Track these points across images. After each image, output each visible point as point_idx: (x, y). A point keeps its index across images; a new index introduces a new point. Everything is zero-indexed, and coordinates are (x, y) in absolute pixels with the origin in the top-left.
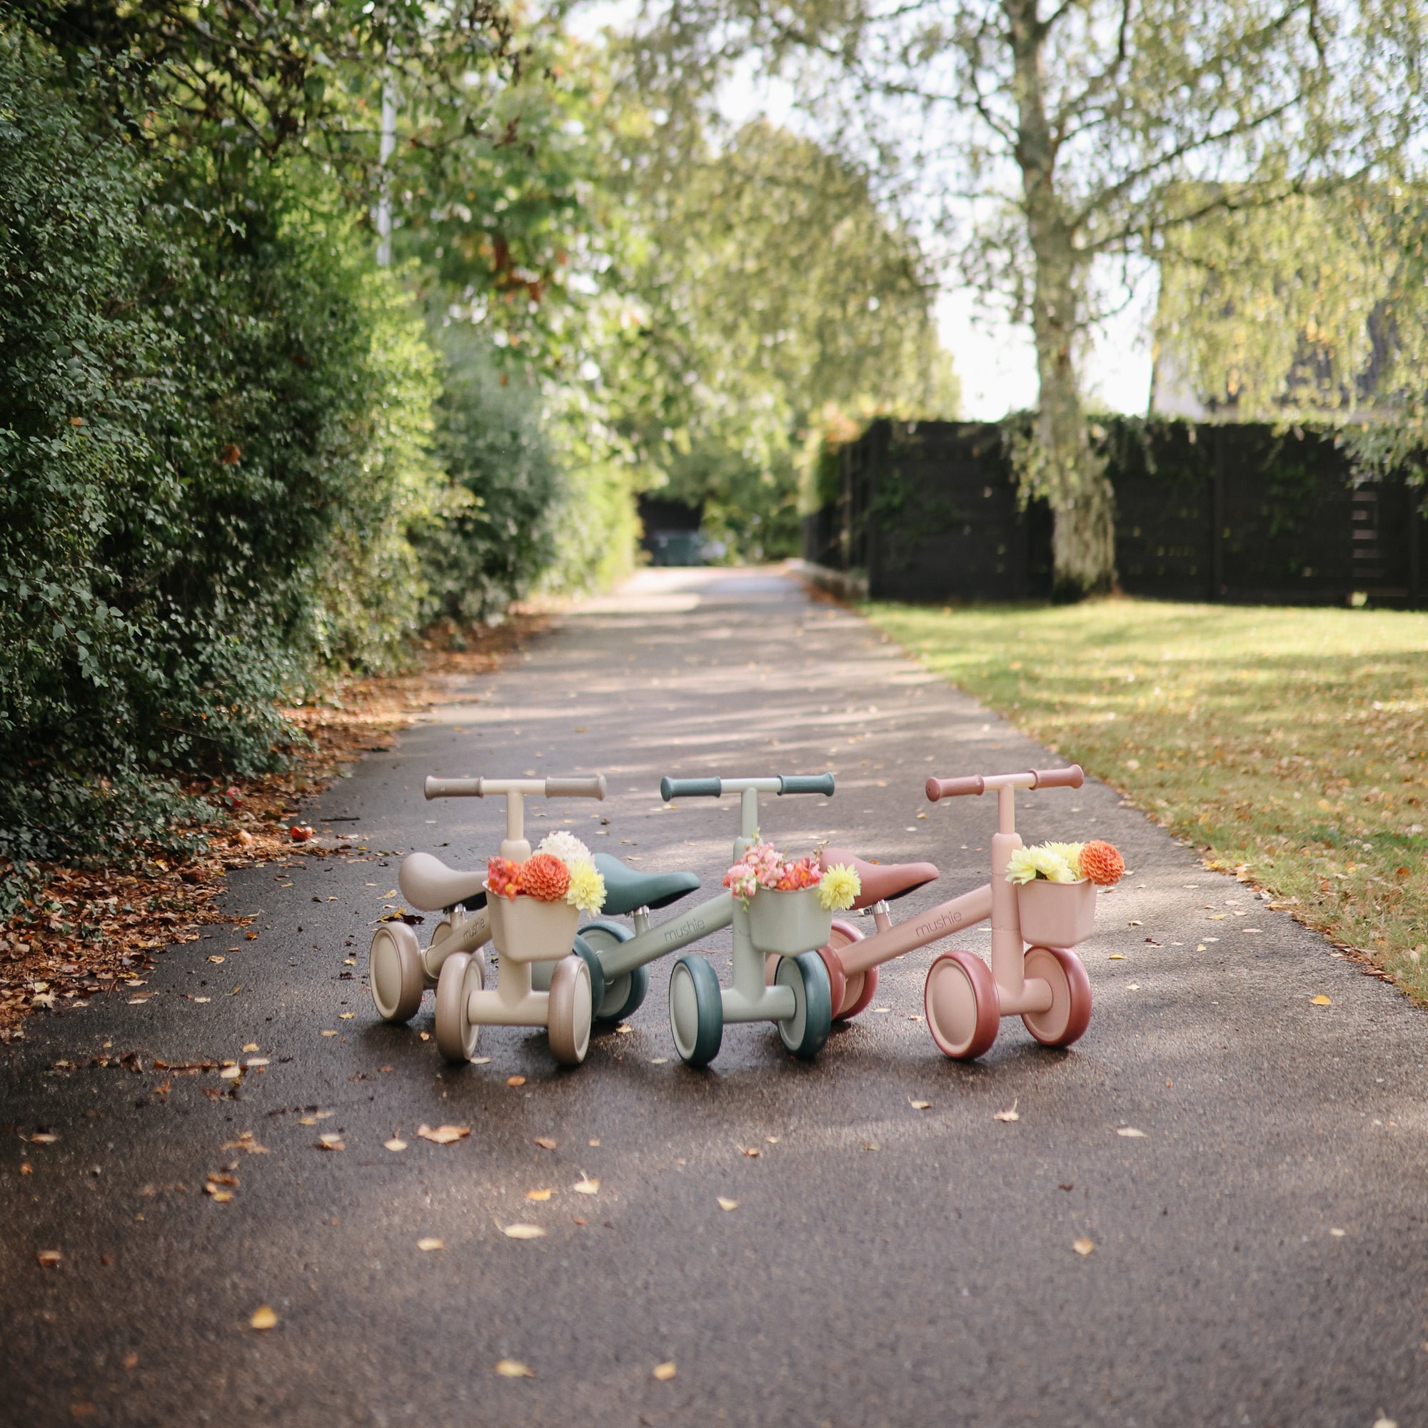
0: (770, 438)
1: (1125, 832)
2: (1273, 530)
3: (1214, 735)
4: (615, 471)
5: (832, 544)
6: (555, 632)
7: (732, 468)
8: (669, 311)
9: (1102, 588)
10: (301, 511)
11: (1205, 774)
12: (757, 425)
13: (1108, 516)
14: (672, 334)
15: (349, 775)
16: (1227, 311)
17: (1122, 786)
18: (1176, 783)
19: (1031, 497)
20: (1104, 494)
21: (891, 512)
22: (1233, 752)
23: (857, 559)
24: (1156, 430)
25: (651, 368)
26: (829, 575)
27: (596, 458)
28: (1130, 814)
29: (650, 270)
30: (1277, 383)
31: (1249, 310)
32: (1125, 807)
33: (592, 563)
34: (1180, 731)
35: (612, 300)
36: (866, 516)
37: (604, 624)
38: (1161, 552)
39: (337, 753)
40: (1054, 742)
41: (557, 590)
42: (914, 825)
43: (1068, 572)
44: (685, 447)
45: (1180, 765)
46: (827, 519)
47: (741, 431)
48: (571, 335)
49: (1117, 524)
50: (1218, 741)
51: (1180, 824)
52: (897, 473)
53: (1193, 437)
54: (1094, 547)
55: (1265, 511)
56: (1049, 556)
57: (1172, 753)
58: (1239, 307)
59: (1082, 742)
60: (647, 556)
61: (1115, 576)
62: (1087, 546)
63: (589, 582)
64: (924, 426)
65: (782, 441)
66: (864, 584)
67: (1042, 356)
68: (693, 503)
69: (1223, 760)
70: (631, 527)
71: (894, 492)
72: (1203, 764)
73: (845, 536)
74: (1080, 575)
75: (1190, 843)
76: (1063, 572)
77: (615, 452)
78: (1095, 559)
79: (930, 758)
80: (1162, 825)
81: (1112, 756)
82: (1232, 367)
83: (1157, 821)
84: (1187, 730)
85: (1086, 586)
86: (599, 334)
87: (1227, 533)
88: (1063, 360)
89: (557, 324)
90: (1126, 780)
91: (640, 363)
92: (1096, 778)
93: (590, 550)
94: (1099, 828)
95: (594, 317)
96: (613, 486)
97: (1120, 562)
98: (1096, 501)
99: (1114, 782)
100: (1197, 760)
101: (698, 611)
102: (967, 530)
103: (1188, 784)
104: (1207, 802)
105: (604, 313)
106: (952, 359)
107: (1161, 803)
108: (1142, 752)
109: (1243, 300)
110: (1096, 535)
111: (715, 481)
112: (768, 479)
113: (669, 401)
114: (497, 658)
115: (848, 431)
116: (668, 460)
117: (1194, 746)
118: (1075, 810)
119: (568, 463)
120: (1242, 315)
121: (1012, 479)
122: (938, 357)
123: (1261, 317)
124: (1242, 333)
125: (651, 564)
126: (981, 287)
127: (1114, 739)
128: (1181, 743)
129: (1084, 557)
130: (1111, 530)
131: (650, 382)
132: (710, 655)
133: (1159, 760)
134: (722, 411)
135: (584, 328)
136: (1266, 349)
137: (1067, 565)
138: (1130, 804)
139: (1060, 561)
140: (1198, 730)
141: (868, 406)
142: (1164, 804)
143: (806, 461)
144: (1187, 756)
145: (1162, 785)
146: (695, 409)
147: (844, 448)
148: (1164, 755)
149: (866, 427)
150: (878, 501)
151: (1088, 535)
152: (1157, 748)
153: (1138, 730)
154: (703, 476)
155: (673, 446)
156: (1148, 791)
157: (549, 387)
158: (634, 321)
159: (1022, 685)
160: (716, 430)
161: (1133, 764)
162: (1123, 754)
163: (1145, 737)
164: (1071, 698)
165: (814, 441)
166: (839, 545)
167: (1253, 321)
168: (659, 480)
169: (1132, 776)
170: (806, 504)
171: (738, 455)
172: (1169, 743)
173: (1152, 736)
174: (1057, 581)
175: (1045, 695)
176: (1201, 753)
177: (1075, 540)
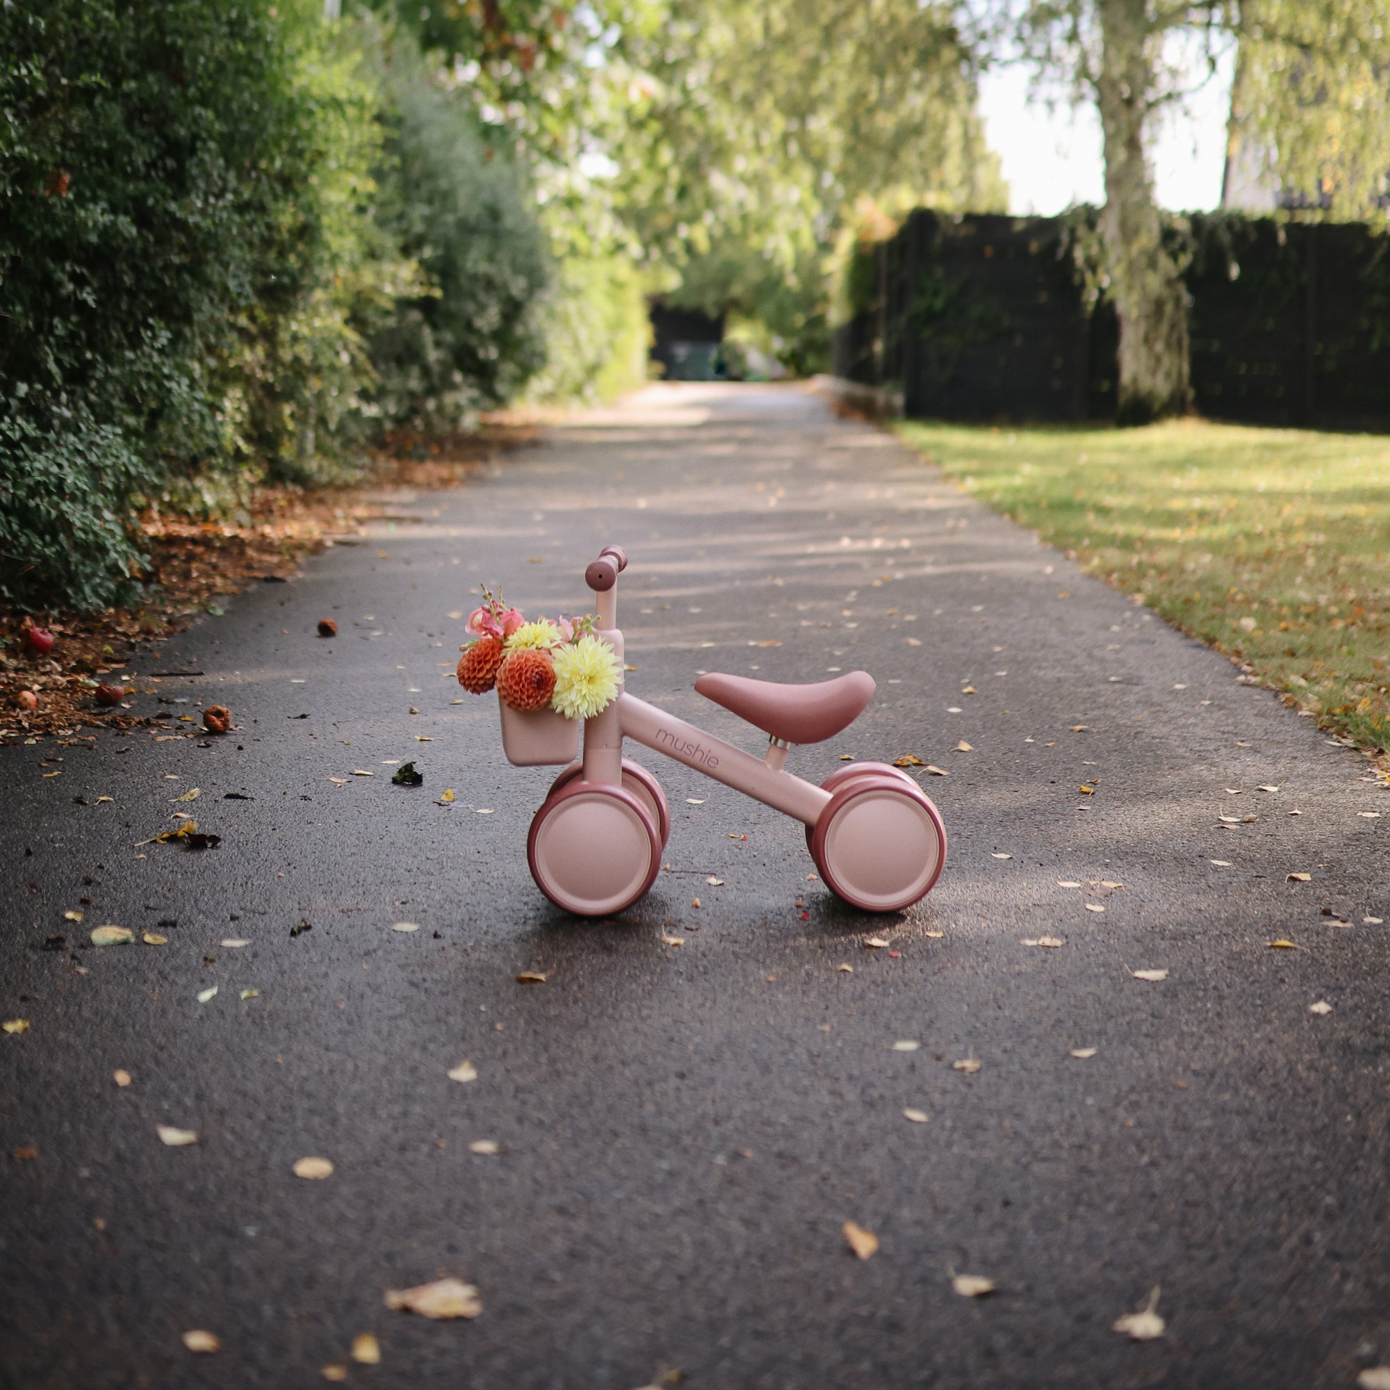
0: (794, 236)
1: (1253, 721)
2: (1375, 345)
3: (1344, 587)
4: (622, 267)
5: (863, 354)
6: (535, 444)
7: (755, 275)
8: (685, 91)
9: (1176, 407)
10: (167, 267)
11: (1346, 640)
12: (783, 221)
13: (1184, 326)
14: (689, 118)
15: (220, 612)
16: (1321, 96)
17: (1238, 653)
18: (1310, 651)
19: (1099, 301)
20: (1178, 300)
21: (931, 317)
22: (1373, 610)
23: (890, 370)
24: (1238, 227)
25: (666, 155)
26: (859, 390)
27: (598, 250)
28: (1256, 695)
29: (663, 38)
30: (1376, 180)
31: (1345, 96)
32: (1244, 684)
33: (593, 370)
34: (1299, 580)
35: (620, 71)
36: (902, 320)
37: (597, 437)
38: (1243, 369)
39: (219, 581)
40: (1139, 590)
41: (549, 398)
42: (959, 704)
43: (1136, 391)
44: (703, 245)
45: (1310, 626)
46: (860, 328)
47: (763, 226)
48: (571, 109)
49: (1193, 334)
50: (1351, 595)
51: (1330, 712)
52: (939, 272)
53: (1282, 237)
54: (1167, 362)
55: (1365, 323)
56: (1113, 371)
57: (1295, 608)
58: (1332, 93)
59: (1176, 591)
60: (659, 367)
61: (1191, 394)
62: (1158, 360)
63: (589, 391)
64: (970, 218)
65: (807, 242)
66: (899, 400)
67: (1110, 139)
68: (713, 313)
69: (1364, 621)
70: (640, 335)
71: (936, 293)
72: (1339, 625)
73: (878, 347)
74: (1150, 394)
75: (1349, 742)
76: (1131, 390)
77: (619, 247)
78: (1168, 375)
79: (978, 609)
80: (1304, 713)
81: (1218, 610)
82: (1324, 162)
83: (1295, 707)
84: (1308, 579)
85: (1157, 406)
86: (603, 107)
87: (1319, 349)
88: (1134, 145)
89: (554, 97)
90: (1240, 645)
91: (652, 151)
92: (1200, 641)
93: (590, 355)
94: (1217, 714)
95: (597, 91)
96: (617, 285)
97: (1196, 378)
98: (1169, 308)
99: (1224, 647)
100: (1330, 619)
101: (707, 425)
102: (1019, 341)
103: (1327, 652)
104: (1361, 680)
105: (610, 86)
106: (999, 162)
107: (1297, 680)
108: (1255, 606)
109: (1339, 84)
110: (1168, 345)
111: (737, 290)
112: (792, 282)
113: (683, 192)
114: (459, 470)
115: (884, 229)
116: (683, 260)
117: (1323, 600)
118: (1179, 686)
119: (560, 250)
120: (1336, 102)
121: (1077, 279)
122: (985, 158)
123: (1359, 105)
124: (1335, 123)
125: (666, 377)
126: (1039, 59)
127: (1216, 589)
128: (1304, 595)
129: (1154, 373)
130: (1186, 341)
131: (664, 172)
132: (712, 471)
133: (1281, 618)
134: (741, 205)
135: (586, 102)
136: (1363, 141)
137: (1135, 380)
138: (1253, 679)
139: (1126, 376)
140: (1322, 579)
141: (905, 199)
142: (1303, 682)
143: (836, 265)
144: (1315, 615)
145: (1292, 654)
146: (711, 202)
147: (878, 247)
148: (1285, 611)
149: (904, 221)
150: (917, 304)
151: (1159, 347)
152: (1275, 601)
153: (1246, 576)
154: (725, 284)
155: (689, 247)
156: (1276, 662)
157: (544, 168)
158: (644, 94)
159: (1091, 518)
160: (737, 227)
161: (1249, 623)
162: (1230, 609)
163: (1255, 586)
164: (1154, 533)
165: (845, 242)
166: (871, 356)
167: (1349, 109)
168: (671, 281)
169: (1250, 640)
170: (837, 315)
171: (759, 254)
172: (1289, 594)
173: (1264, 585)
174: (1123, 398)
175: (1121, 529)
176: (1334, 610)
177: (1143, 351)
